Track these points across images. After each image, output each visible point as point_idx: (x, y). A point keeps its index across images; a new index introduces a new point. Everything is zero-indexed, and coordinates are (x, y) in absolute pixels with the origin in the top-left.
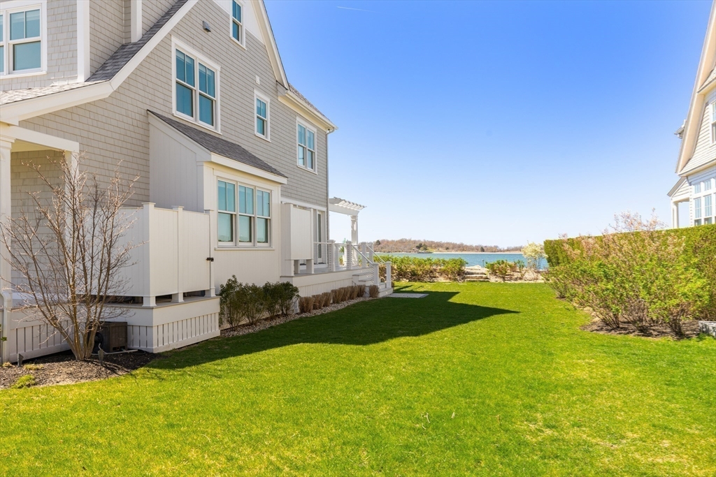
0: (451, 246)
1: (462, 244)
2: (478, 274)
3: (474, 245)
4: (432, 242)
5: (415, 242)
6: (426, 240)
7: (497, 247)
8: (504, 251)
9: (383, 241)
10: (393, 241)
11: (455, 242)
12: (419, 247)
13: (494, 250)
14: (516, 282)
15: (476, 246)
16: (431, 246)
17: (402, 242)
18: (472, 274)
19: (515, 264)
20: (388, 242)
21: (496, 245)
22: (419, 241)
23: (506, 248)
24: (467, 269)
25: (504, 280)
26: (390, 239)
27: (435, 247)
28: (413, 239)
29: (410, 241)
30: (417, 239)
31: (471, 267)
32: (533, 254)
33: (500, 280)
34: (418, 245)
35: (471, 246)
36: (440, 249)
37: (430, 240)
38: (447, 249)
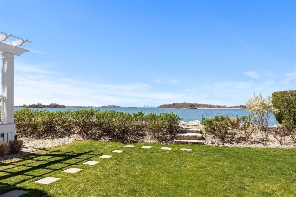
0: (206, 105)
1: (210, 105)
2: (192, 132)
3: (216, 105)
4: (197, 104)
5: (190, 104)
6: (195, 103)
7: (226, 106)
8: (229, 108)
9: (176, 103)
10: (180, 103)
11: (207, 104)
12: (191, 106)
13: (224, 107)
14: (239, 146)
15: (216, 106)
16: (197, 106)
17: (184, 104)
18: (186, 132)
19: (238, 121)
20: (178, 104)
21: (225, 105)
22: (192, 103)
23: (230, 107)
24: (181, 124)
25: (224, 142)
26: (179, 103)
27: (198, 106)
28: (189, 103)
29: (187, 103)
30: (191, 103)
31: (186, 123)
32: (261, 109)
33: (217, 141)
34: (191, 105)
35: (214, 106)
36: (201, 107)
37: (196, 103)
38: (204, 107)
